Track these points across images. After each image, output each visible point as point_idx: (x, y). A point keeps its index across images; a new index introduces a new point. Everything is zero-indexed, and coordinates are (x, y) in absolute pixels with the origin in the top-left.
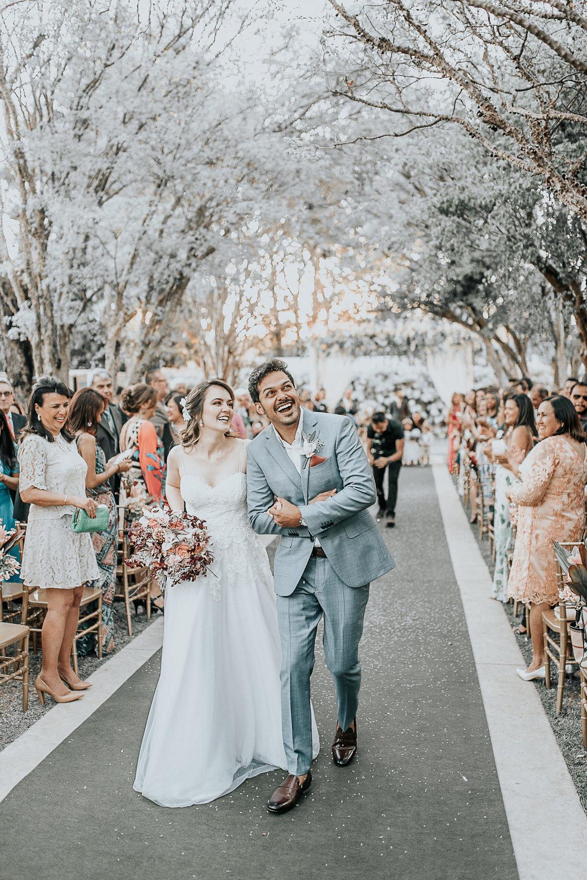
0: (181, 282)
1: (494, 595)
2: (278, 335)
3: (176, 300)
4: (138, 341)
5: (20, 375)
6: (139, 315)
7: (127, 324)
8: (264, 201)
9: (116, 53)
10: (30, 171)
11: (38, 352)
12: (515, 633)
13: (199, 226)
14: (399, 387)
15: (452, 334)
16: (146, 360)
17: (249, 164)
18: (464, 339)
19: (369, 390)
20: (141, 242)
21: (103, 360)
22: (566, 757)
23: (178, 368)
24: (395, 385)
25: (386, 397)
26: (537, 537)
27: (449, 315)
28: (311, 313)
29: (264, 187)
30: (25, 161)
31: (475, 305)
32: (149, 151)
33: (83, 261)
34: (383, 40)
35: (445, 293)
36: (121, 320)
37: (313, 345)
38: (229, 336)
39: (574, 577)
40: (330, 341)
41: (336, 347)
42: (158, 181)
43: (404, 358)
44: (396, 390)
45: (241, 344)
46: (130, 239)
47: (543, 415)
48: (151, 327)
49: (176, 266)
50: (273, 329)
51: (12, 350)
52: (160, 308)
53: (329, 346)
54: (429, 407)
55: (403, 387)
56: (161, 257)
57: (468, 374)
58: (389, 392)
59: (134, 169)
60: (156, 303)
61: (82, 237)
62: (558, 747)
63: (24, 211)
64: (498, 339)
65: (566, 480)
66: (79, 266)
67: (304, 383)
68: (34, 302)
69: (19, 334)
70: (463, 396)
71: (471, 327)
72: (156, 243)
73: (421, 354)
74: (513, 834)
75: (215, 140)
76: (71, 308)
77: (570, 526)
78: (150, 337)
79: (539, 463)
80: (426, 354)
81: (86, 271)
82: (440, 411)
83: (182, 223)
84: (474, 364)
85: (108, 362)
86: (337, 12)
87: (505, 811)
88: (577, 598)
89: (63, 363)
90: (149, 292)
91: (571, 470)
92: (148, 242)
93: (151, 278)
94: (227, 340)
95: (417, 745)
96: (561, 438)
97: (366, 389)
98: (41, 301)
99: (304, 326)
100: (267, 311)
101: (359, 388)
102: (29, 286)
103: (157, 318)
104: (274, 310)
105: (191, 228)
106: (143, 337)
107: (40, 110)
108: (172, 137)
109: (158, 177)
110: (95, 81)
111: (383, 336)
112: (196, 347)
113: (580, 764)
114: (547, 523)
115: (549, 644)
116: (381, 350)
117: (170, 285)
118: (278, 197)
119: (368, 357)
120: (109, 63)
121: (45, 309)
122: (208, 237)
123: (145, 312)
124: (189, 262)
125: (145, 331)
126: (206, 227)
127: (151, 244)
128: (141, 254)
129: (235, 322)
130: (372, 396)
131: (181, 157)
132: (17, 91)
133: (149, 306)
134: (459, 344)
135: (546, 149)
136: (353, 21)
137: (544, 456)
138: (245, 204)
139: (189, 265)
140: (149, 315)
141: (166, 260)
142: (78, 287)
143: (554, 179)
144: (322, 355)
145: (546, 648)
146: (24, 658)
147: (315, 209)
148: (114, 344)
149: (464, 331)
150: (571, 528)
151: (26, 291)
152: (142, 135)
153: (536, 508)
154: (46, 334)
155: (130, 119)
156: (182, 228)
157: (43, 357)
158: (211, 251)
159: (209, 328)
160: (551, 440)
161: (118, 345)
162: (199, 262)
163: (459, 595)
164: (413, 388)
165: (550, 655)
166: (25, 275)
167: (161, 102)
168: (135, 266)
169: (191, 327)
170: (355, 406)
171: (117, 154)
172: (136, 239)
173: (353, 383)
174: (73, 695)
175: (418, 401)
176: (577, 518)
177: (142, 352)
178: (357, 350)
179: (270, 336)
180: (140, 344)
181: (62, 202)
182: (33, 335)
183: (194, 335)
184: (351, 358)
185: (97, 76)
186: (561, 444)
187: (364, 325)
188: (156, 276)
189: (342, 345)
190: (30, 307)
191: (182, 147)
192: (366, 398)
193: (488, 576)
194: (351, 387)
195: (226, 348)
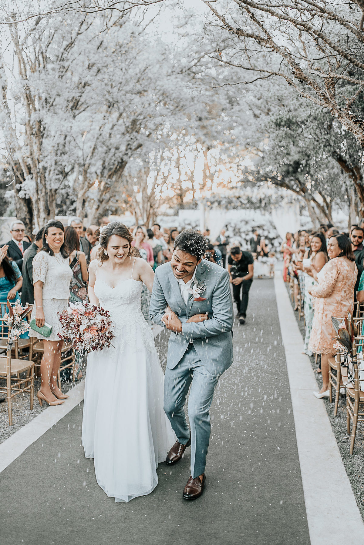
0: (122, 164)
1: (305, 352)
2: (181, 196)
3: (119, 175)
4: (96, 199)
5: (25, 219)
6: (97, 184)
7: (90, 189)
8: (172, 116)
9: (84, 27)
10: (32, 97)
11: (37, 205)
12: (315, 373)
13: (133, 131)
14: (255, 229)
15: (287, 197)
16: (101, 211)
17: (163, 94)
18: (295, 199)
19: (237, 230)
20: (98, 140)
21: (75, 210)
22: (337, 438)
23: (119, 215)
24: (253, 228)
25: (247, 235)
26: (326, 315)
27: (284, 185)
28: (202, 183)
29: (172, 108)
30: (30, 92)
31: (300, 179)
32: (104, 86)
33: (64, 151)
34: (238, 29)
35: (282, 172)
36: (86, 187)
37: (202, 202)
38: (150, 197)
39: (341, 336)
40: (212, 200)
41: (216, 204)
42: (109, 104)
43: (258, 211)
44: (253, 231)
45: (158, 202)
46: (92, 138)
47: (331, 245)
48: (104, 191)
49: (119, 155)
50: (179, 192)
51: (20, 204)
52: (109, 180)
53: (212, 203)
54: (273, 241)
55: (257, 229)
56: (110, 149)
57: (297, 221)
58: (249, 231)
59: (95, 96)
60: (107, 177)
61: (63, 137)
62: (333, 433)
63: (29, 121)
64: (314, 200)
65: (344, 283)
66: (61, 154)
67: (197, 226)
68: (35, 175)
69: (25, 194)
70: (293, 235)
71: (298, 192)
72: (107, 141)
73: (268, 208)
74: (303, 476)
75: (143, 79)
76: (56, 179)
77: (345, 309)
78: (103, 197)
79: (329, 273)
80: (271, 209)
81: (65, 157)
82: (280, 244)
83: (123, 129)
84: (301, 214)
85: (78, 212)
86: (213, 13)
87: (299, 465)
88: (343, 348)
89: (51, 212)
90: (103, 170)
91: (347, 277)
92: (103, 140)
93: (104, 161)
94: (150, 199)
95: (253, 431)
96: (341, 259)
97: (234, 230)
98: (39, 175)
99: (198, 191)
100: (175, 181)
101: (231, 229)
102: (32, 166)
103: (107, 185)
104: (179, 181)
105: (128, 132)
106: (99, 197)
107: (39, 60)
108: (117, 78)
109: (109, 102)
110: (72, 43)
111: (245, 198)
112: (131, 203)
113: (345, 442)
114: (332, 308)
115: (332, 377)
116: (243, 206)
117: (115, 166)
118: (181, 114)
119: (235, 210)
120: (80, 32)
121: (41, 180)
122: (138, 138)
123: (100, 182)
124: (127, 152)
125: (100, 193)
126: (137, 132)
127: (104, 142)
128: (98, 147)
129: (154, 188)
130: (238, 234)
131: (122, 90)
132: (25, 50)
133: (102, 178)
134: (291, 203)
135: (332, 92)
136: (222, 18)
137: (332, 269)
138: (160, 118)
139: (127, 154)
140: (103, 184)
141: (113, 150)
142: (61, 166)
143: (334, 110)
144: (208, 209)
145: (330, 379)
146: (31, 379)
147: (203, 120)
148: (82, 201)
149: (295, 195)
150: (346, 311)
151: (29, 169)
152: (100, 76)
153: (326, 299)
154: (42, 195)
155: (92, 66)
156: (123, 131)
157: (40, 208)
158: (140, 146)
159: (139, 192)
160: (335, 260)
161: (84, 201)
162: (133, 152)
163: (284, 351)
164: (263, 230)
165: (332, 383)
166: (29, 159)
167: (111, 56)
168: (94, 155)
169: (127, 191)
170: (227, 240)
171: (84, 87)
172: (95, 138)
173: (226, 226)
174: (59, 401)
175: (266, 238)
176: (349, 305)
177: (99, 206)
178: (229, 206)
179: (176, 197)
180: (97, 201)
181: (52, 117)
182: (33, 195)
183: (129, 196)
184: (225, 210)
185: (73, 40)
186: (341, 262)
187: (234, 190)
188: (107, 160)
189: (219, 203)
190: (32, 178)
191: (123, 83)
192: (235, 235)
193: (302, 340)
194: (225, 228)
195: (149, 204)
